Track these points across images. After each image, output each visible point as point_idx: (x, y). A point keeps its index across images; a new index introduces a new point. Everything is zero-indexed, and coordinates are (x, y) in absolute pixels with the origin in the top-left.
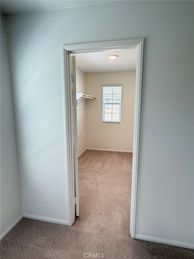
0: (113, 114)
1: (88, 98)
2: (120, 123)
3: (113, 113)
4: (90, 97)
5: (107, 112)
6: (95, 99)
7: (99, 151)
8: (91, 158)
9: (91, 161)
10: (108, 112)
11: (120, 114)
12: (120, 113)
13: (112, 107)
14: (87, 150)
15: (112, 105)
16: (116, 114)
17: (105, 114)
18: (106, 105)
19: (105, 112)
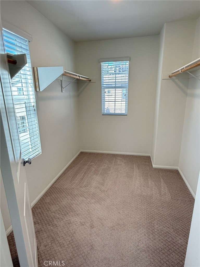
0: (116, 103)
1: (79, 78)
2: (127, 115)
3: (116, 100)
4: (82, 77)
5: (108, 100)
6: (90, 81)
7: (98, 154)
8: (86, 167)
9: (85, 173)
10: (110, 100)
11: (127, 102)
12: (127, 100)
13: (115, 93)
14: (82, 153)
15: (115, 90)
16: (120, 102)
17: (106, 103)
18: (106, 90)
19: (106, 100)
